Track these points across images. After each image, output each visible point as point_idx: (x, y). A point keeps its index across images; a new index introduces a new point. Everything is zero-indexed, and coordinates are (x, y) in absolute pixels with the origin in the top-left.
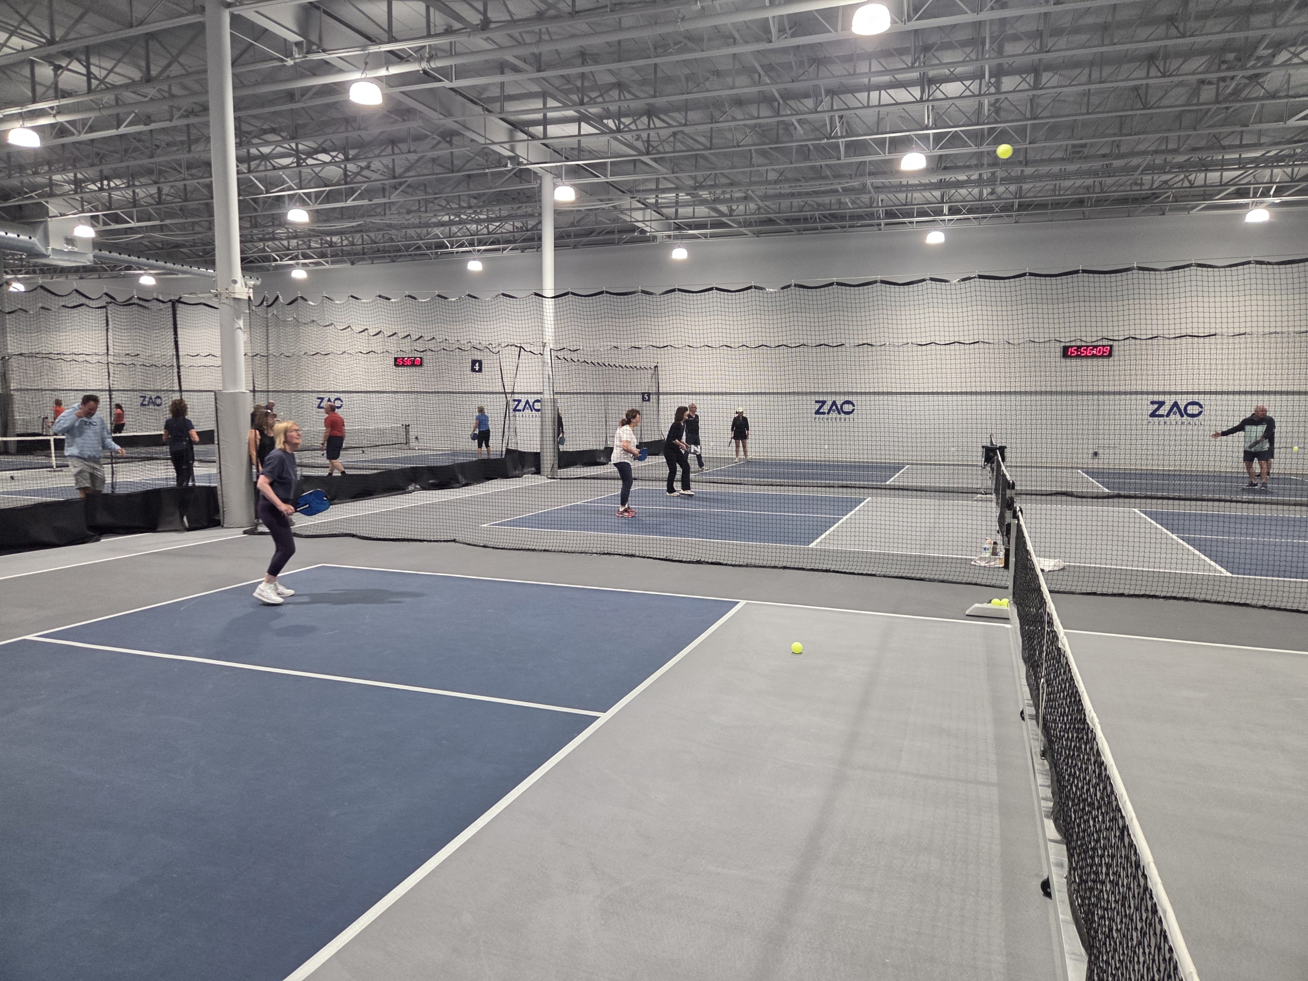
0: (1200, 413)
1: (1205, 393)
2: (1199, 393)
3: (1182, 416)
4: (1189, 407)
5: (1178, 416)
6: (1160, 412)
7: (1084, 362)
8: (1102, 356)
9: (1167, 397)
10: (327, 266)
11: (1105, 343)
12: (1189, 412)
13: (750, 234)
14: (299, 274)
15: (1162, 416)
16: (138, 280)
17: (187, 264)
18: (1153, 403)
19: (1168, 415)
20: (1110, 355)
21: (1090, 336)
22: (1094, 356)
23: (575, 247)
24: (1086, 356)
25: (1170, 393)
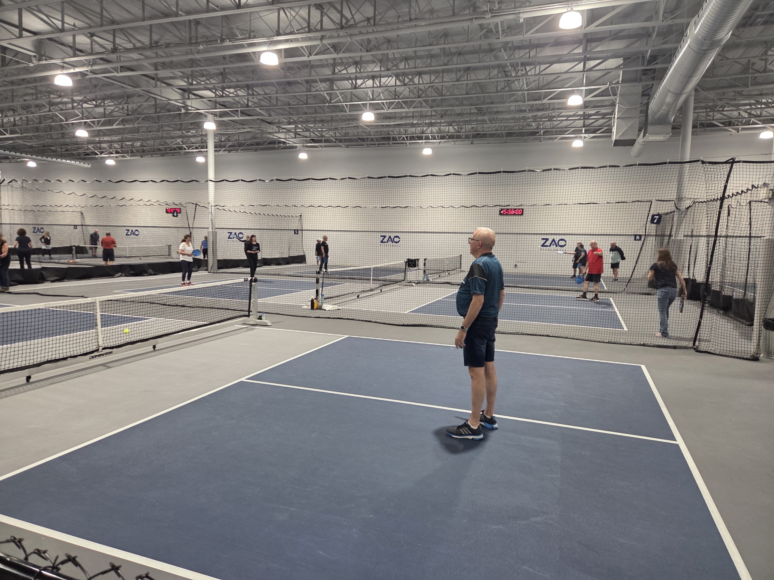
0: (565, 245)
1: (567, 234)
2: (564, 234)
3: (557, 246)
4: (560, 242)
5: (555, 246)
6: (546, 244)
7: (510, 217)
8: (518, 214)
9: (550, 236)
10: (129, 158)
11: (520, 207)
12: (560, 244)
13: (344, 146)
14: (110, 162)
15: (547, 246)
16: (26, 164)
17: (45, 156)
18: (543, 239)
19: (550, 246)
20: (522, 214)
21: (514, 203)
22: (514, 214)
23: (256, 150)
24: (511, 214)
25: (552, 234)
